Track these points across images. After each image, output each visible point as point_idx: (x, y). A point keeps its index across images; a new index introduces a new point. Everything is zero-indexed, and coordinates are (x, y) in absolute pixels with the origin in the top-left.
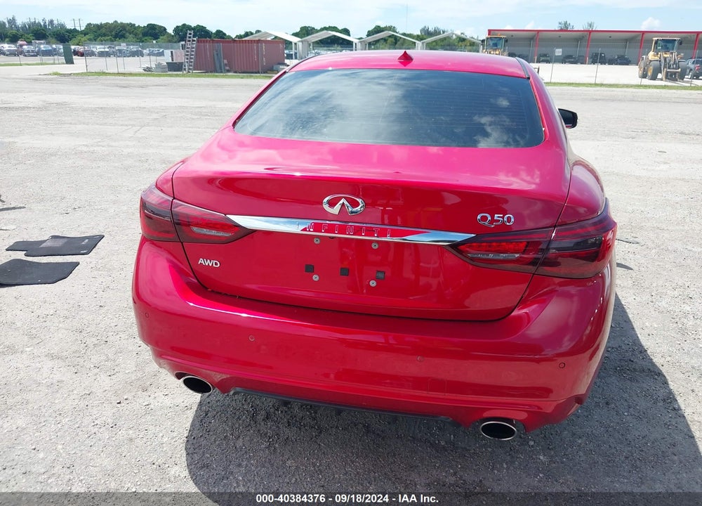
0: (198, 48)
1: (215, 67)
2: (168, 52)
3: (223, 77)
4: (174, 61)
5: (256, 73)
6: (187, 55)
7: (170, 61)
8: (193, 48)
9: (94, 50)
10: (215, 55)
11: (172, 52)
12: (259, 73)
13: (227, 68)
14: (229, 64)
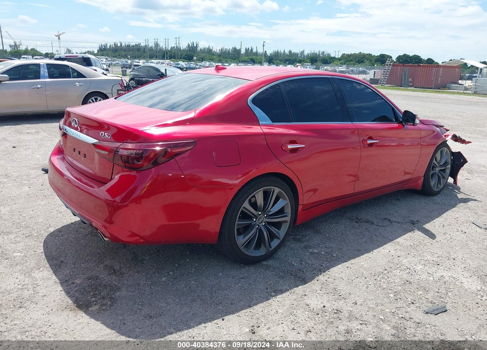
0: (391, 69)
1: (401, 83)
2: (372, 71)
3: (404, 90)
4: (375, 78)
5: (429, 88)
6: (384, 74)
7: (373, 77)
8: (389, 70)
9: (337, 69)
10: (403, 74)
11: (375, 72)
12: (432, 89)
13: (411, 84)
14: (413, 82)
